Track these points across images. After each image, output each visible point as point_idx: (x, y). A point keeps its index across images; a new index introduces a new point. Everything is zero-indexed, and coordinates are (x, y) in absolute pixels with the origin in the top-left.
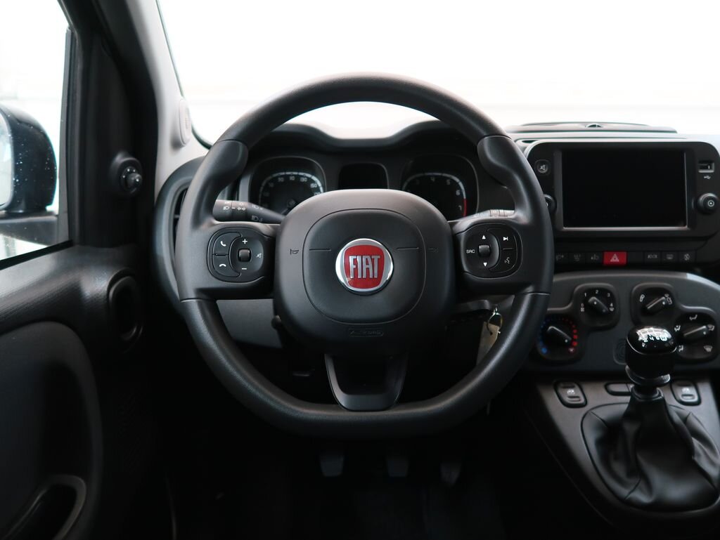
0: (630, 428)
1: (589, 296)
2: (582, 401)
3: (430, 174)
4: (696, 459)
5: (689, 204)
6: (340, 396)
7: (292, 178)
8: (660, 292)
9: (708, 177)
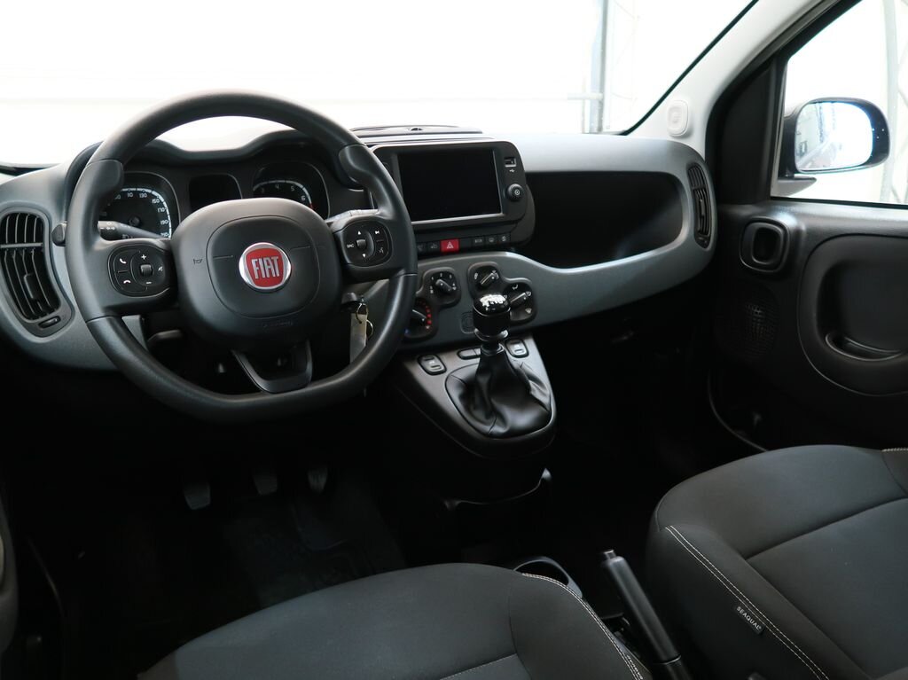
0: (483, 380)
1: (436, 280)
2: (443, 368)
3: (273, 182)
4: (532, 393)
5: (501, 194)
6: (260, 383)
7: (130, 195)
8: (489, 269)
9: (513, 171)
